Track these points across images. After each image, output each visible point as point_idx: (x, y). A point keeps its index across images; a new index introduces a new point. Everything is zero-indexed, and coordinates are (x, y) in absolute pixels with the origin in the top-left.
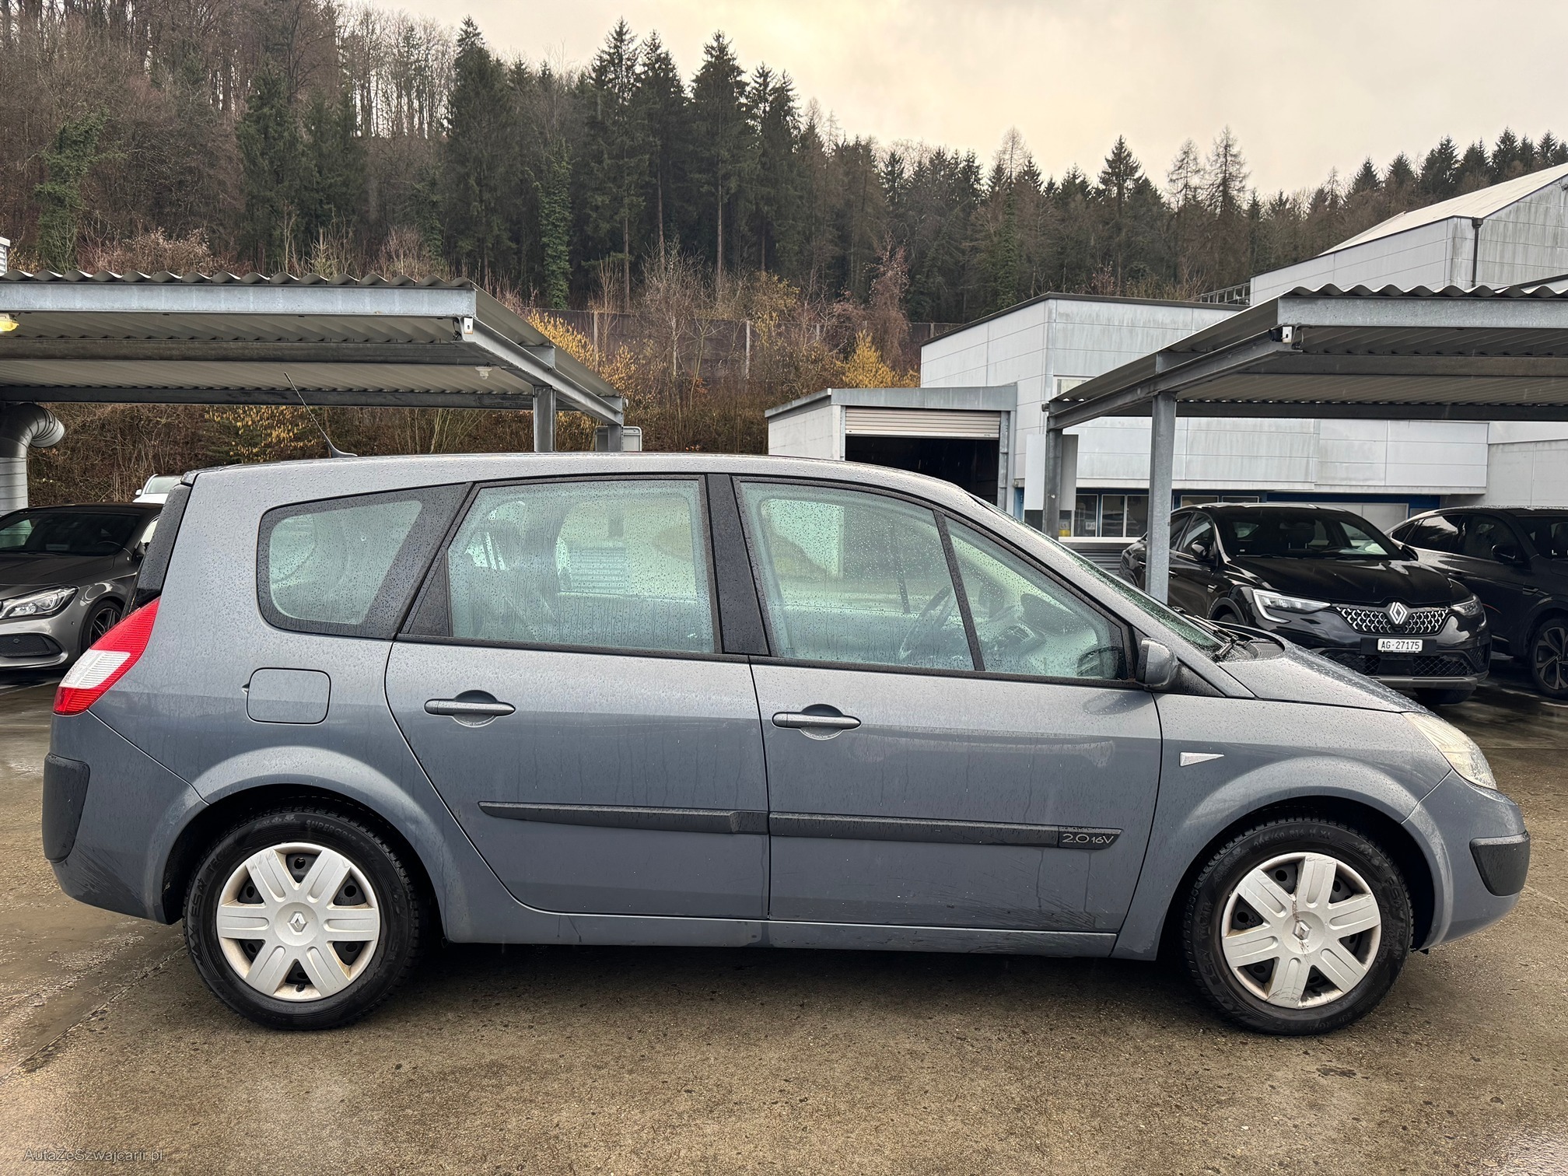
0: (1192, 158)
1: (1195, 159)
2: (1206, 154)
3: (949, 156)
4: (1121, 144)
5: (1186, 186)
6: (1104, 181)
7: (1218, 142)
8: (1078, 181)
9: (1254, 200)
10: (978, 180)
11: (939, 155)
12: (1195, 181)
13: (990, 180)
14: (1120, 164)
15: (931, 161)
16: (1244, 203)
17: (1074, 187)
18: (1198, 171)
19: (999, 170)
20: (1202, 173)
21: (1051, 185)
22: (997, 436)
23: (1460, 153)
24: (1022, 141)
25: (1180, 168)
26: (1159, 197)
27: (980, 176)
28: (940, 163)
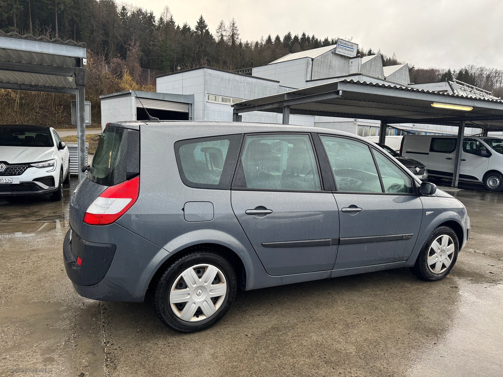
0: (223, 26)
1: (224, 26)
2: (227, 25)
3: (143, 11)
4: (202, 17)
5: (222, 35)
6: (197, 29)
7: (231, 22)
8: (187, 27)
9: (240, 42)
10: (154, 21)
11: (140, 10)
12: (224, 33)
13: (158, 22)
14: (201, 24)
15: (137, 12)
16: (238, 42)
17: (186, 29)
18: (225, 30)
19: (161, 19)
20: (226, 31)
21: (178, 27)
22: (188, 111)
23: (293, 37)
24: (170, 11)
25: (220, 28)
26: (212, 37)
27: (155, 20)
28: (140, 13)
